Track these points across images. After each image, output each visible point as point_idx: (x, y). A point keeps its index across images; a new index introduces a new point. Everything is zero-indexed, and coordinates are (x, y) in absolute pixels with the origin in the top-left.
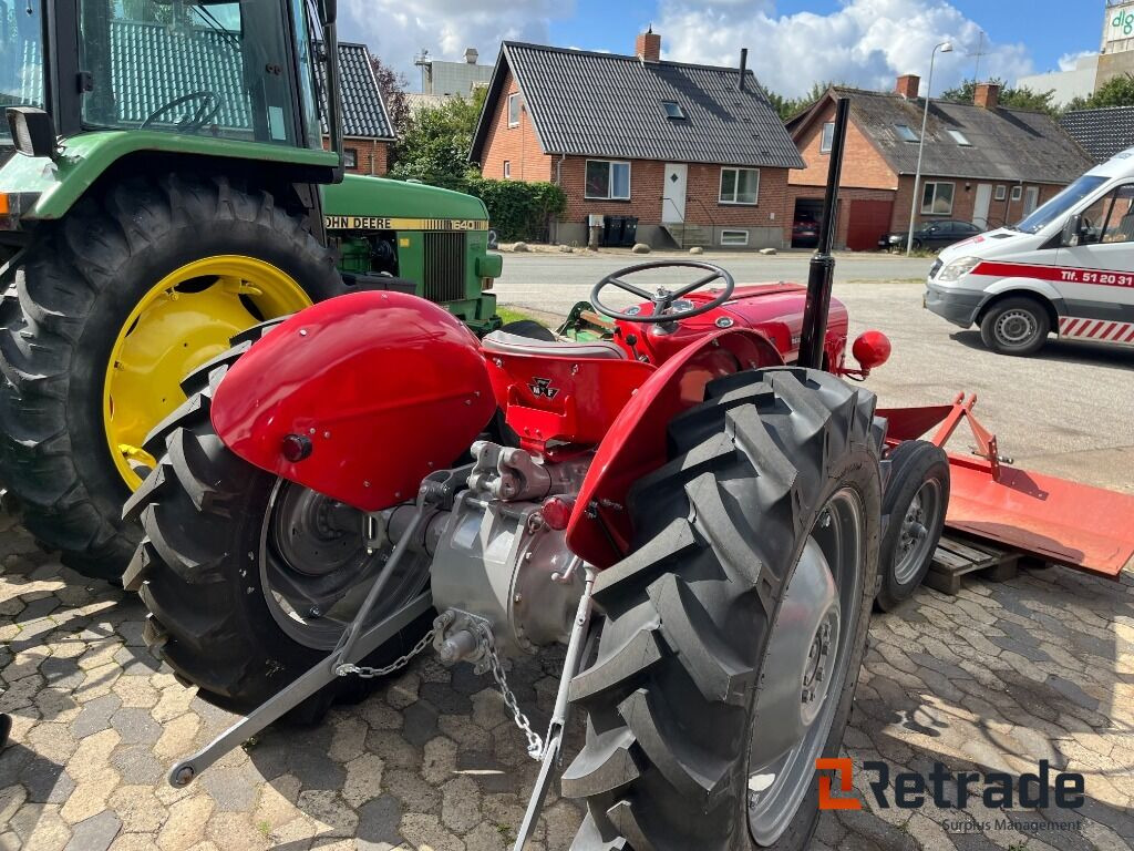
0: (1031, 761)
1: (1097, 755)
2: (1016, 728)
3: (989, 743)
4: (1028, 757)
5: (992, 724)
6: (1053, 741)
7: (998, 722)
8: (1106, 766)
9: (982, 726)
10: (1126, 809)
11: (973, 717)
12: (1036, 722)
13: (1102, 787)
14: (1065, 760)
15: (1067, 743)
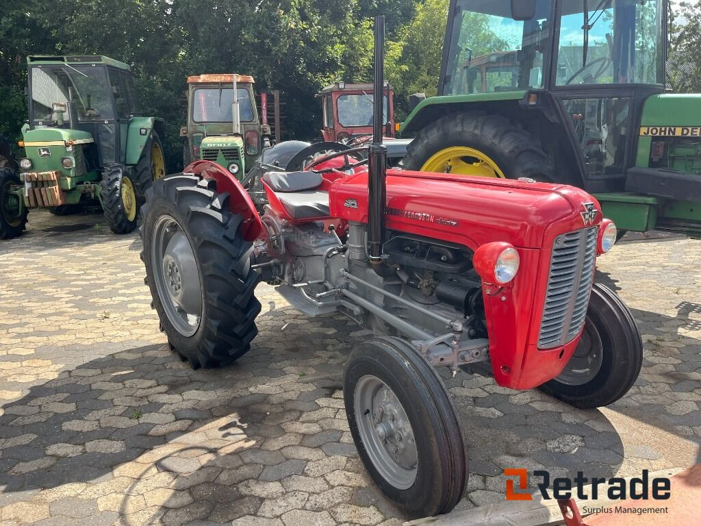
0: (173, 454)
1: (149, 489)
2: (199, 466)
3: (199, 445)
4: (176, 455)
5: (211, 457)
6: (176, 475)
7: (210, 461)
8: (140, 486)
9: (214, 451)
10: (112, 470)
11: (223, 452)
12: (197, 480)
13: (131, 470)
14: (161, 470)
15: (170, 481)
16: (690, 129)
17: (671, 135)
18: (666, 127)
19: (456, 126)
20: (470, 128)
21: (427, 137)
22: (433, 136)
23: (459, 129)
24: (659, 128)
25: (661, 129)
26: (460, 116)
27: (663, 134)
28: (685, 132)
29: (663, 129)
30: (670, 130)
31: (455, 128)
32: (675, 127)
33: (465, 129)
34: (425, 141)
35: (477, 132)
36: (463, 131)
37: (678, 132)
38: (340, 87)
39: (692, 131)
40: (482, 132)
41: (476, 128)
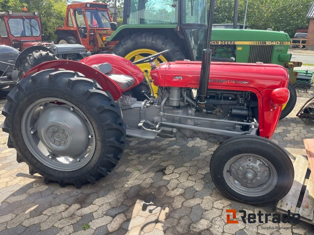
16: (224, 42)
17: (217, 44)
18: (215, 41)
19: (142, 39)
20: (149, 40)
21: (125, 44)
22: (129, 44)
23: (144, 40)
24: (212, 42)
25: (213, 42)
26: (144, 35)
27: (214, 44)
28: (222, 43)
29: (214, 42)
30: (217, 42)
31: (142, 40)
32: (218, 41)
33: (147, 40)
34: (125, 46)
35: (154, 42)
36: (146, 42)
37: (220, 43)
38: (10, 13)
39: (224, 43)
40: (156, 42)
41: (152, 40)
